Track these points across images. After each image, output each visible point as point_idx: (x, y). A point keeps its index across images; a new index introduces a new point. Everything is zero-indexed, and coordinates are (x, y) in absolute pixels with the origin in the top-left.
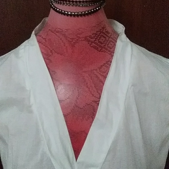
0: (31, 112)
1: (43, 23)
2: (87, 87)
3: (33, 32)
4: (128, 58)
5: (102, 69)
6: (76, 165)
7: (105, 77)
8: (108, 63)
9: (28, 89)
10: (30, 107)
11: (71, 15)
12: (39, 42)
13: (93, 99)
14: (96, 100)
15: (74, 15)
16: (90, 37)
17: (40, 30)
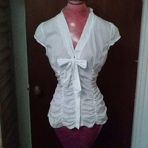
0: (60, 35)
1: (65, 8)
2: (79, 28)
3: (62, 11)
4: (93, 19)
5: (84, 22)
6: (74, 52)
7: (85, 25)
8: (86, 21)
9: (60, 28)
10: (60, 34)
11: (76, 4)
12: (64, 13)
13: (80, 31)
14: (82, 32)
15: (77, 4)
16: (80, 11)
17: (64, 10)
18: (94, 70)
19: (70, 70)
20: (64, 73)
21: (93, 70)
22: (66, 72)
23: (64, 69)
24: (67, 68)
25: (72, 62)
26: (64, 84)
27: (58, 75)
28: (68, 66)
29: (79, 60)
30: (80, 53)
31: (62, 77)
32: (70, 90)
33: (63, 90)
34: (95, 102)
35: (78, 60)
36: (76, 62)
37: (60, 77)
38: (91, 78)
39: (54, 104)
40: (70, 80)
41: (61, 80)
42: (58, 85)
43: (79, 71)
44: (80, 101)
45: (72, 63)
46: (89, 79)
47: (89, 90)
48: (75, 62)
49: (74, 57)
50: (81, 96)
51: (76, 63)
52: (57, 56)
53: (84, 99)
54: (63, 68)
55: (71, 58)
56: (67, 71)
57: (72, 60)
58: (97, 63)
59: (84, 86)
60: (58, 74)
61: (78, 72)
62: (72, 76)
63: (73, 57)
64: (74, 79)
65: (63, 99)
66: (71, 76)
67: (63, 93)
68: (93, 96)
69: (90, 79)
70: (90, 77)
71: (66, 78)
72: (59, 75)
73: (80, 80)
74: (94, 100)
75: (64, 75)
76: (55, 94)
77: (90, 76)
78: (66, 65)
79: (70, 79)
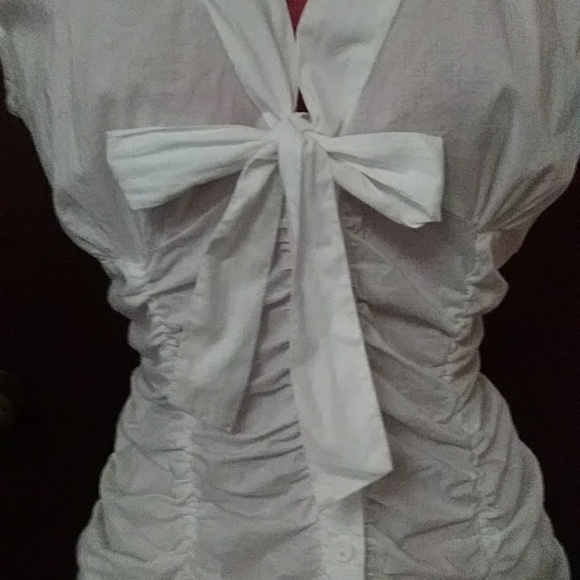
18: (493, 242)
19: (258, 248)
20: (189, 285)
21: (483, 243)
22: (215, 277)
23: (193, 238)
24: (220, 229)
25: (272, 159)
26: (199, 393)
27: (135, 301)
28: (235, 206)
29: (356, 131)
30: (363, 55)
31: (175, 319)
32: (261, 448)
33: (183, 439)
34: (497, 537)
35: (337, 134)
36: (322, 156)
37: (156, 319)
38: (462, 321)
39: (108, 567)
40: (258, 345)
41: (163, 353)
42: (137, 382)
43: (353, 254)
44: (368, 552)
45: (276, 171)
46: (445, 332)
47: (444, 431)
48: (314, 154)
49: (301, 107)
50: (372, 502)
51: (328, 172)
52: (107, 103)
53: (400, 528)
54: (185, 232)
55: (267, 116)
56: (226, 263)
57: (282, 134)
58: (535, 167)
59: (403, 409)
60: (135, 292)
61: (345, 266)
62: (275, 312)
63: (287, 105)
64: (308, 351)
65: (189, 530)
66: (267, 309)
67: (191, 474)
68: (475, 488)
69: (456, 328)
70: (453, 311)
71: (211, 332)
72: (144, 307)
73: (373, 352)
74: (481, 520)
75: (198, 300)
76: (114, 456)
77: (454, 304)
78: (212, 190)
79: (253, 342)
